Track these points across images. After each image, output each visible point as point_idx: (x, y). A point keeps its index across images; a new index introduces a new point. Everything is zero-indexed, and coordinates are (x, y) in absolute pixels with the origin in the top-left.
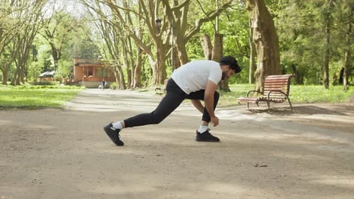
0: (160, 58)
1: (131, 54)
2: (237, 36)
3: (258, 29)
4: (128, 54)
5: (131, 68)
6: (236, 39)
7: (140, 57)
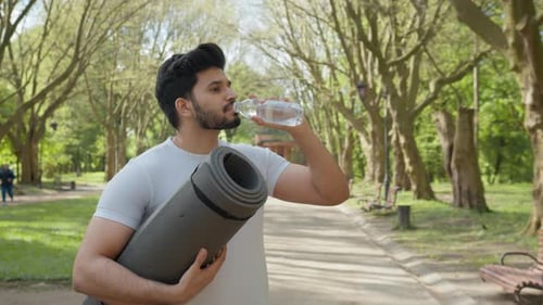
0: (377, 139)
1: (338, 128)
2: (511, 100)
3: (534, 107)
4: (334, 130)
5: (338, 151)
6: (510, 103)
7: (351, 135)
